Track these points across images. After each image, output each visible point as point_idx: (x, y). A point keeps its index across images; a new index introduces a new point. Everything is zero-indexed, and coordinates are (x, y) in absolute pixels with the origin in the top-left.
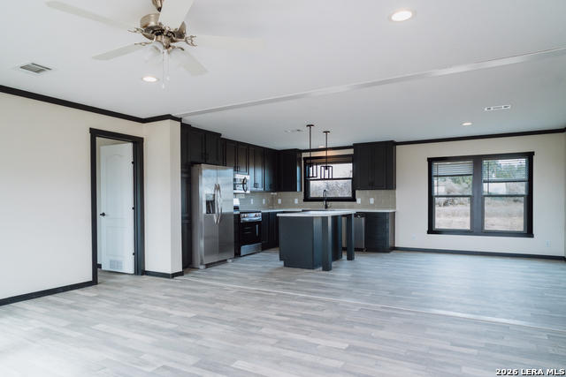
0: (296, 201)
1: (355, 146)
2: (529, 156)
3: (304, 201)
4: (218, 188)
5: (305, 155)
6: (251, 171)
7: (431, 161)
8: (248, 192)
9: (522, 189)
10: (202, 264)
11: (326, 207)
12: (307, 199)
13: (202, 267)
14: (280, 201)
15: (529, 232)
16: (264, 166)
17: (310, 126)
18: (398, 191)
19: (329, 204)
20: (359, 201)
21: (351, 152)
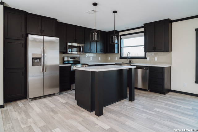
5: (120, 34)
6: (86, 42)
11: (130, 62)
12: (121, 58)
14: (109, 58)
19: (132, 60)
20: (148, 58)
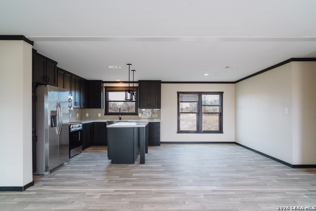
0: (99, 115)
1: (140, 82)
2: (221, 94)
3: (105, 115)
4: (59, 105)
5: (105, 85)
6: (73, 93)
7: (179, 93)
8: (72, 109)
9: (218, 110)
10: (46, 171)
11: (120, 119)
12: (107, 113)
13: (47, 173)
14: (87, 115)
15: (221, 131)
16: (80, 91)
17: (129, 65)
18: (161, 109)
19: (122, 117)
20: (140, 115)
21: (136, 85)
